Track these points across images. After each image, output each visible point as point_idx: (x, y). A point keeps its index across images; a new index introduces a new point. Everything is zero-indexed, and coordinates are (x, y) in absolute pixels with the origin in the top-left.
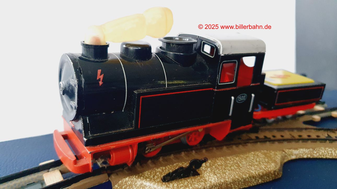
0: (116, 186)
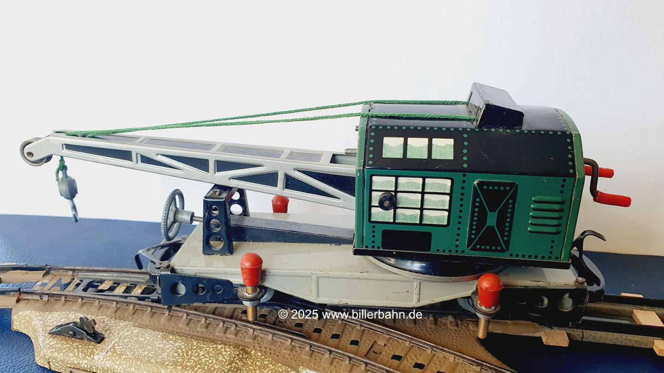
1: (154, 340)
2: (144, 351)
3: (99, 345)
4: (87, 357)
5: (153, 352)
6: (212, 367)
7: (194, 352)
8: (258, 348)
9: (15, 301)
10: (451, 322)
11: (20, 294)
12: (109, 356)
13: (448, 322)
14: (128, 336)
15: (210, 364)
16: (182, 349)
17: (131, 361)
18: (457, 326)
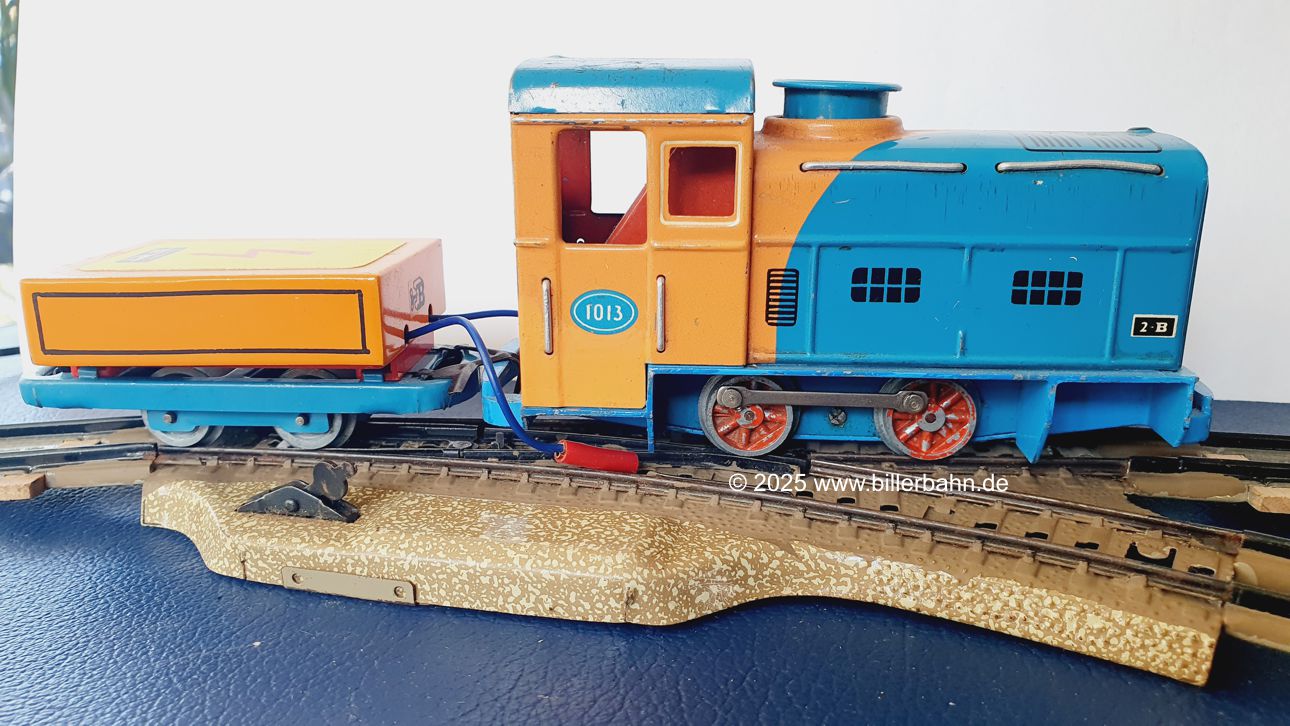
0: (151, 497)
1: (473, 509)
2: (457, 525)
3: (351, 524)
4: (332, 542)
5: (480, 525)
6: (616, 539)
7: (568, 521)
8: (695, 518)
9: (148, 468)
10: (1065, 479)
11: (157, 456)
12: (383, 535)
13: (1059, 479)
14: (414, 505)
15: (607, 536)
16: (540, 519)
17: (435, 539)
18: (1081, 484)
